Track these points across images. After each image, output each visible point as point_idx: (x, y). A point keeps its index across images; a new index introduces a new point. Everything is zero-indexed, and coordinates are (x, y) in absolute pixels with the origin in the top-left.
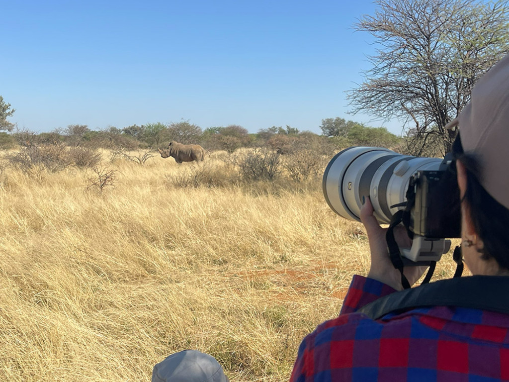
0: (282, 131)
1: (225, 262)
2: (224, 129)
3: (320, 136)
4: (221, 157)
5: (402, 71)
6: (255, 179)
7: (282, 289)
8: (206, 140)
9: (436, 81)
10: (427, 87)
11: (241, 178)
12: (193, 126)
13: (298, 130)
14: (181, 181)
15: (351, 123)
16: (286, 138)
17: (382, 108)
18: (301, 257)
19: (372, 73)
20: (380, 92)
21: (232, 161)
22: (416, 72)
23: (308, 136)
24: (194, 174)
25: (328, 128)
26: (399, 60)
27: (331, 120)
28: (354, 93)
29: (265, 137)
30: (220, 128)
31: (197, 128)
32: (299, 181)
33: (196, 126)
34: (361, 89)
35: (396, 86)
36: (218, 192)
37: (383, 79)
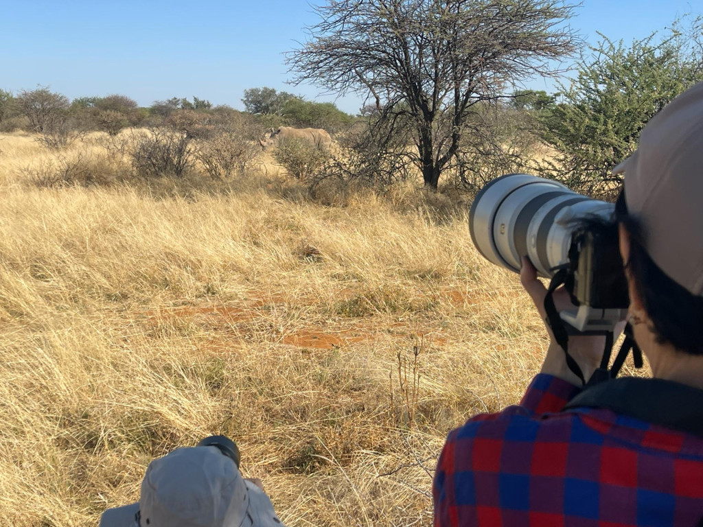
0: (186, 105)
1: (125, 296)
2: (101, 101)
3: (243, 113)
4: (100, 141)
5: (360, 28)
6: (157, 174)
7: (213, 334)
8: (76, 116)
9: (406, 43)
10: (394, 51)
11: (135, 173)
12: (55, 95)
13: (211, 103)
14: (44, 178)
15: (285, 95)
16: (195, 115)
17: (335, 78)
18: (235, 288)
19: (319, 29)
20: (331, 56)
21: (119, 147)
22: (378, 30)
23: (224, 114)
24: (64, 168)
25: (251, 102)
26: (356, 13)
27: (257, 90)
28: (296, 56)
29: (162, 114)
30: (94, 99)
31: (61, 98)
32: (218, 177)
33: (60, 96)
34: (305, 51)
35: (352, 49)
36: (100, 192)
37: (334, 38)
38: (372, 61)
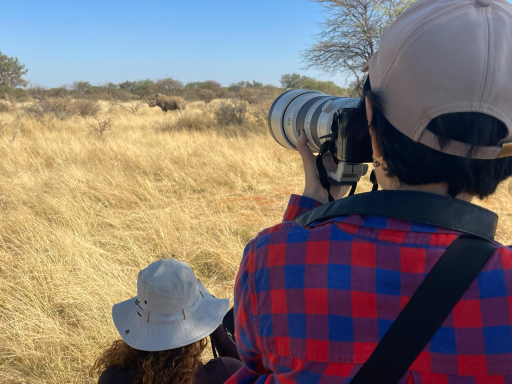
0: (249, 85)
1: (203, 191)
2: (201, 83)
3: (280, 89)
4: (199, 106)
5: (345, 35)
6: (227, 124)
7: (249, 212)
8: (187, 92)
9: (372, 43)
10: (364, 48)
11: (216, 123)
12: (176, 81)
13: (262, 83)
14: (167, 126)
15: (305, 78)
16: (252, 90)
17: (329, 64)
18: (265, 187)
19: (320, 36)
20: (327, 52)
21: (209, 109)
22: (354, 35)
23: (270, 88)
24: (178, 120)
25: (286, 82)
26: (342, 26)
27: (289, 75)
28: (306, 53)
29: (235, 90)
30: (198, 83)
31: (179, 83)
32: (262, 125)
33: (179, 81)
34: (312, 50)
35: (340, 47)
36: (197, 134)
37: (329, 41)
38: (352, 54)
